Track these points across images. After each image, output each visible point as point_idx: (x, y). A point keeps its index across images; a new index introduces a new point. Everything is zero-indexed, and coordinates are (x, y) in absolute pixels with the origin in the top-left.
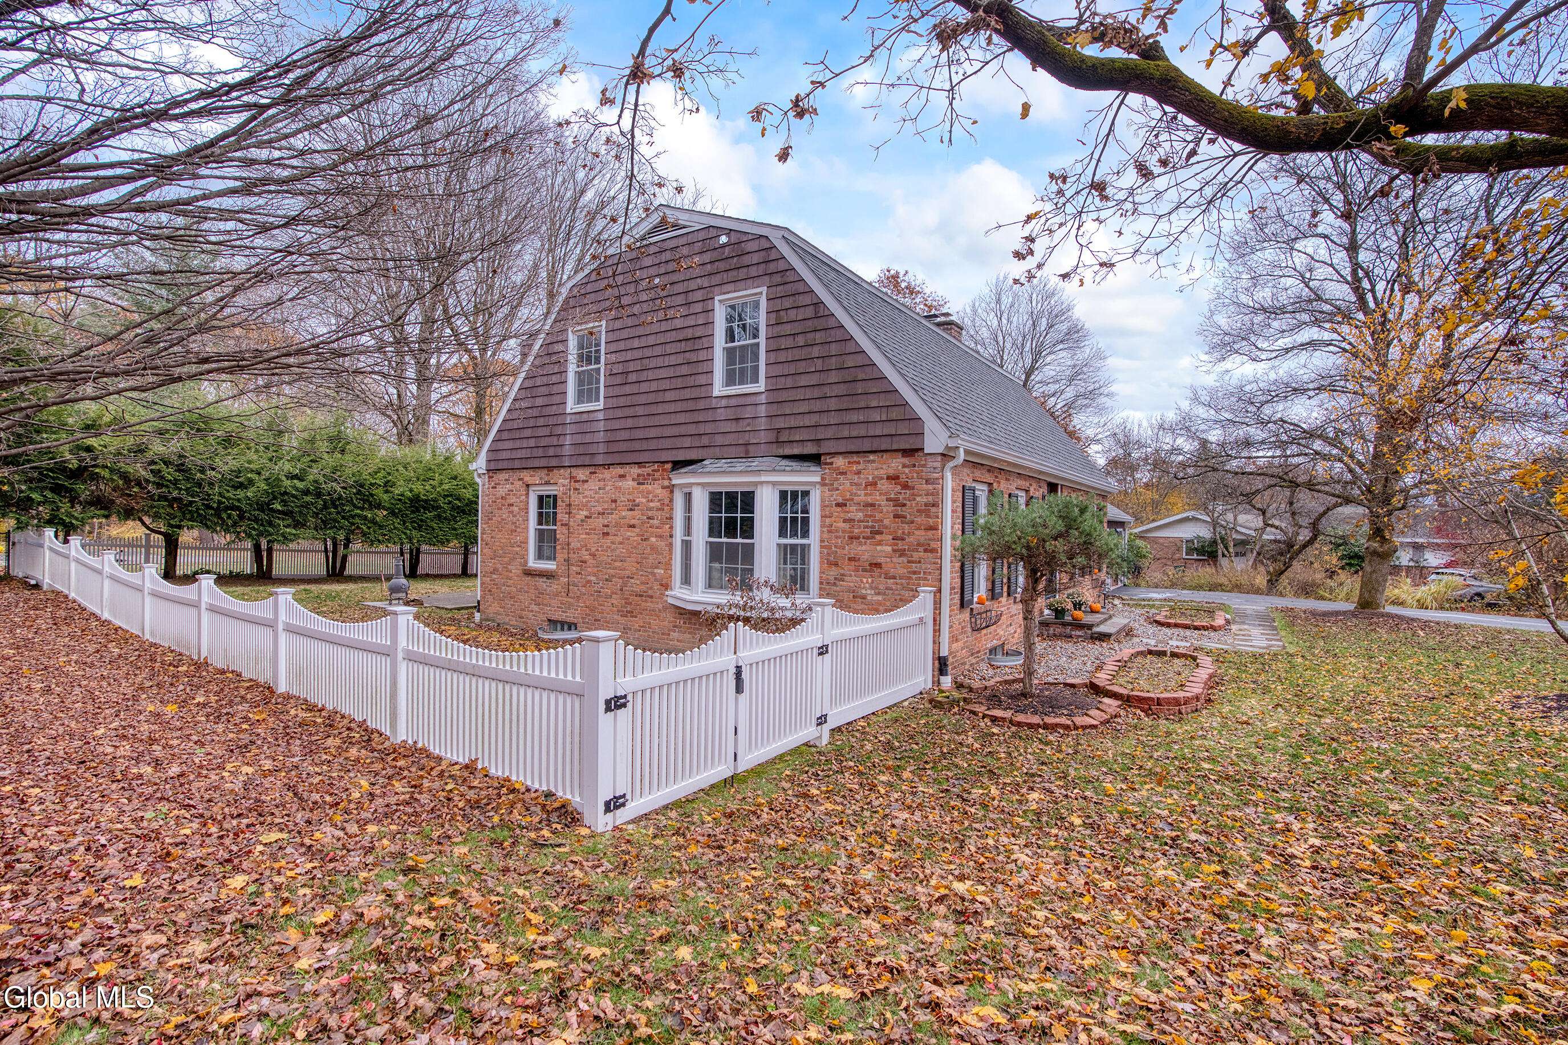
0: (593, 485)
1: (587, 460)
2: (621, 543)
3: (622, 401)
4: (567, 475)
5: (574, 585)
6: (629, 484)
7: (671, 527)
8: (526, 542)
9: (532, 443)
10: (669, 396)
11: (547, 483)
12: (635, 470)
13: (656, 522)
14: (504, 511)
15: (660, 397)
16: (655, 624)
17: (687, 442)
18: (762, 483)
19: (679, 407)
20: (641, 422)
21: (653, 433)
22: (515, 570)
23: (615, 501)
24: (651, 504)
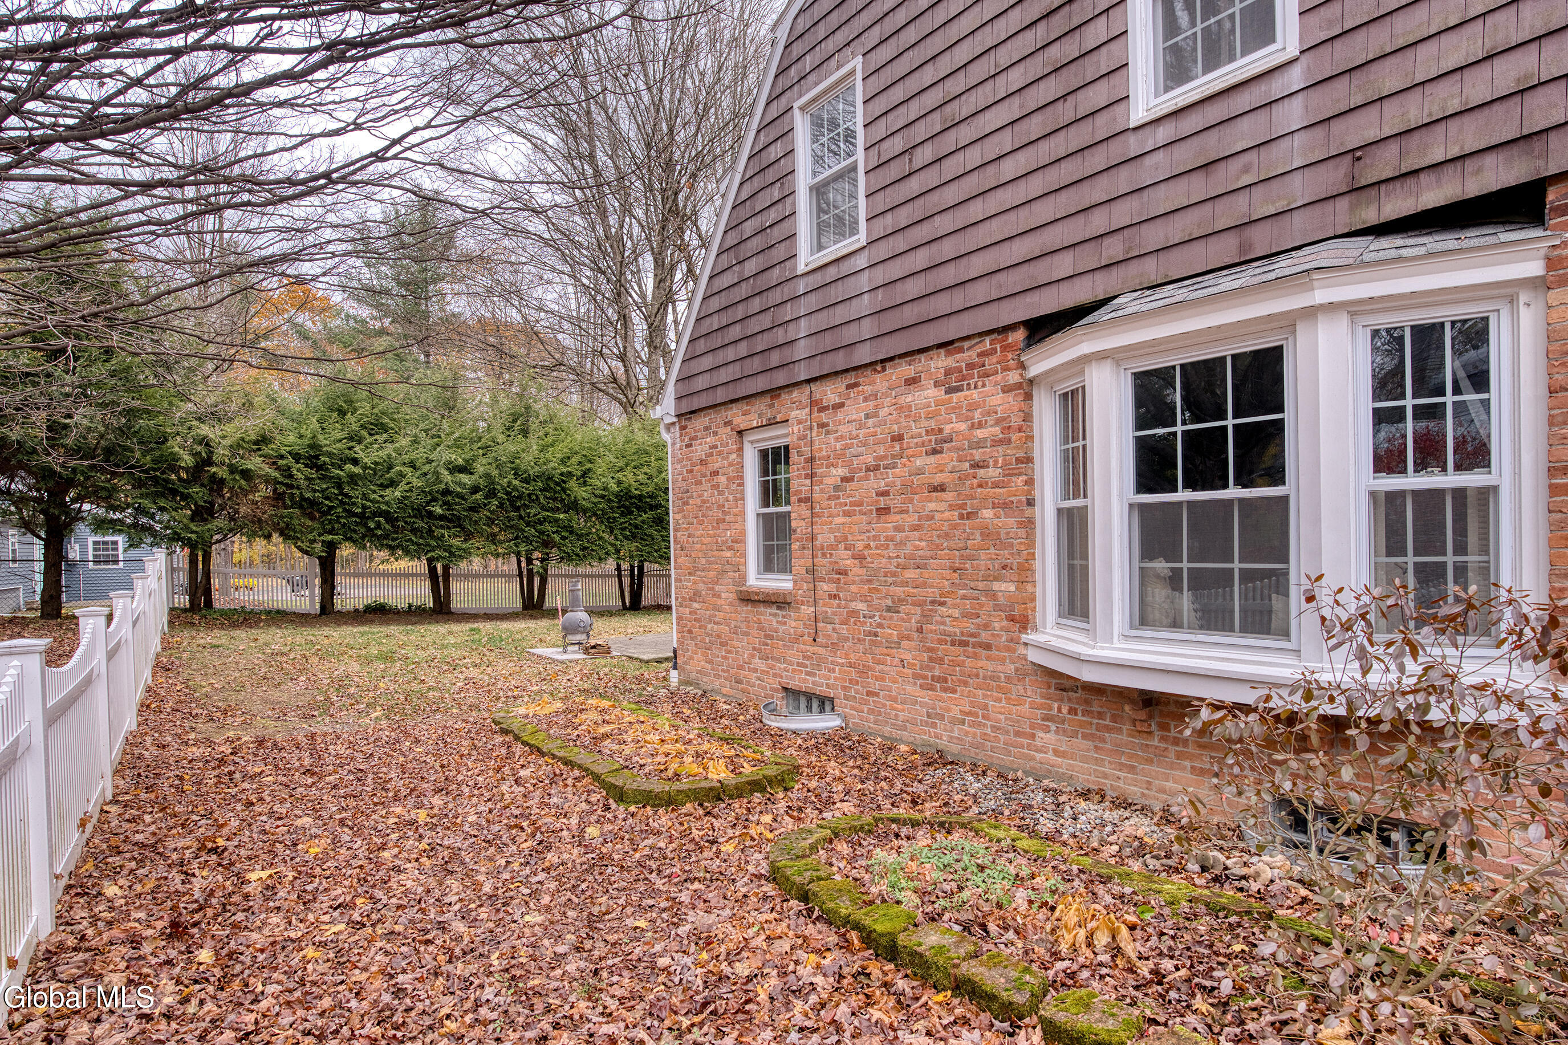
0: (855, 410)
1: (840, 361)
2: (915, 528)
3: (904, 216)
4: (805, 399)
5: (828, 621)
6: (929, 394)
7: (1030, 482)
8: (741, 539)
9: (743, 349)
10: (1009, 168)
11: (772, 423)
12: (939, 363)
13: (992, 473)
14: (706, 485)
15: (989, 178)
16: (999, 708)
17: (1064, 265)
18: (1311, 313)
19: (1036, 185)
20: (947, 249)
21: (978, 264)
22: (727, 594)
23: (898, 438)
24: (980, 433)
